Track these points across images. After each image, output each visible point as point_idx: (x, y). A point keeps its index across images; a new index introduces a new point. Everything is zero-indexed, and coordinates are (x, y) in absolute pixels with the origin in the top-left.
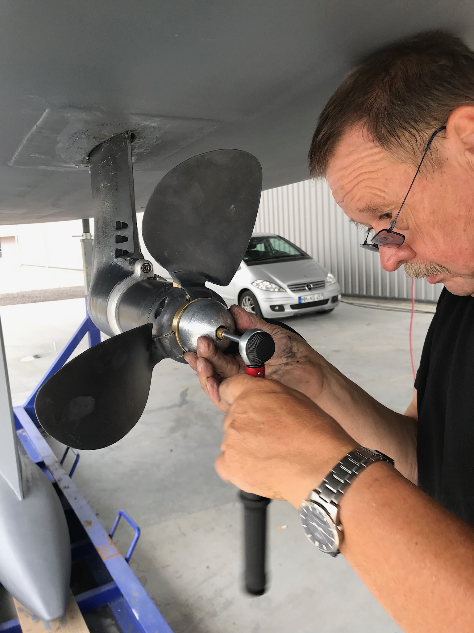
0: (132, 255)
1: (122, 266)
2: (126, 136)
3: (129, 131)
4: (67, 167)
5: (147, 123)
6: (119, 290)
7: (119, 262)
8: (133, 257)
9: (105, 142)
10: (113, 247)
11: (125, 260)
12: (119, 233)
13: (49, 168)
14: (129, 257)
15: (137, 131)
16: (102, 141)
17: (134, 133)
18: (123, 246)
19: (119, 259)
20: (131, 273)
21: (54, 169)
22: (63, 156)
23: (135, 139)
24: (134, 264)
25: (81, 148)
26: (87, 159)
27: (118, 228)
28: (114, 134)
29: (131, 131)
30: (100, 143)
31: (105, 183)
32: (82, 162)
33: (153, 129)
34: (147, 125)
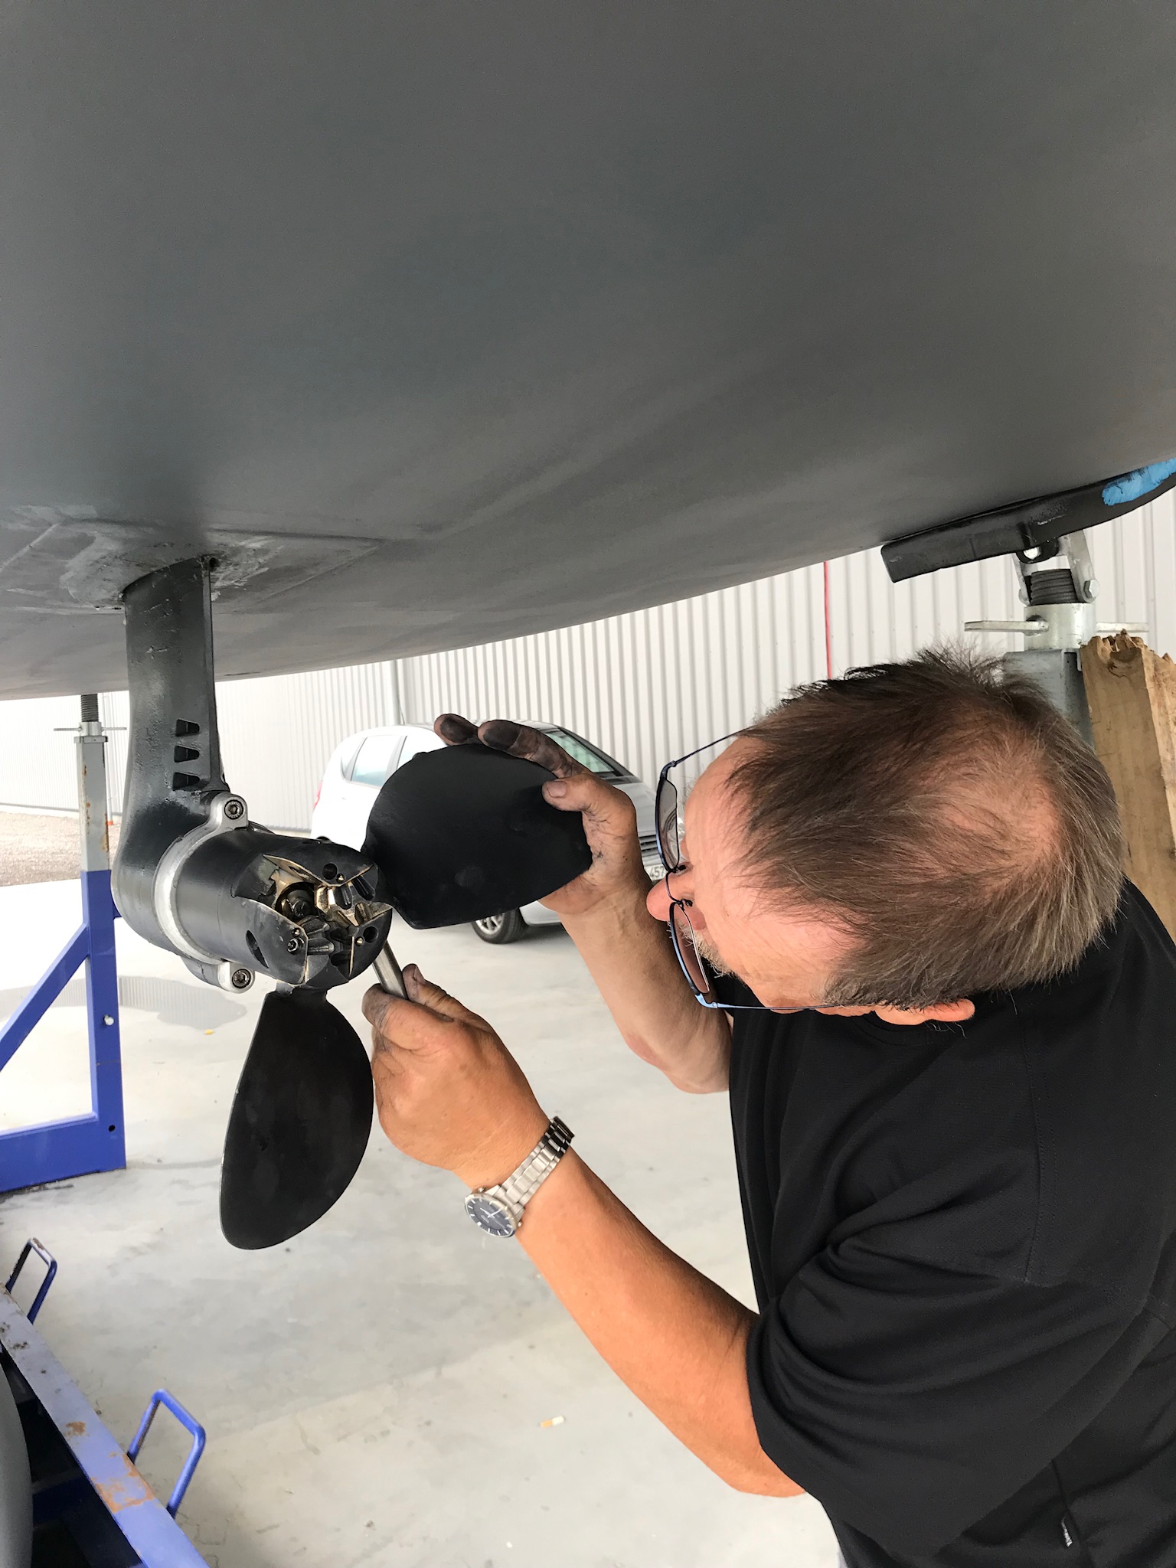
0: (206, 785)
1: (186, 806)
2: (201, 563)
3: (206, 555)
4: (76, 608)
5: (243, 543)
6: (179, 853)
7: (181, 797)
8: (209, 788)
9: (159, 571)
10: (170, 768)
11: (193, 794)
12: (183, 742)
13: (41, 610)
14: (201, 788)
15: (223, 555)
16: (154, 569)
17: (215, 557)
18: (190, 768)
19: (181, 792)
20: (202, 820)
21: (49, 611)
22: (71, 592)
23: (218, 566)
24: (209, 802)
25: (109, 580)
26: (120, 596)
27: (179, 734)
28: (176, 560)
29: (210, 555)
30: (148, 573)
31: (156, 648)
32: (110, 601)
33: (253, 552)
34: (242, 547)
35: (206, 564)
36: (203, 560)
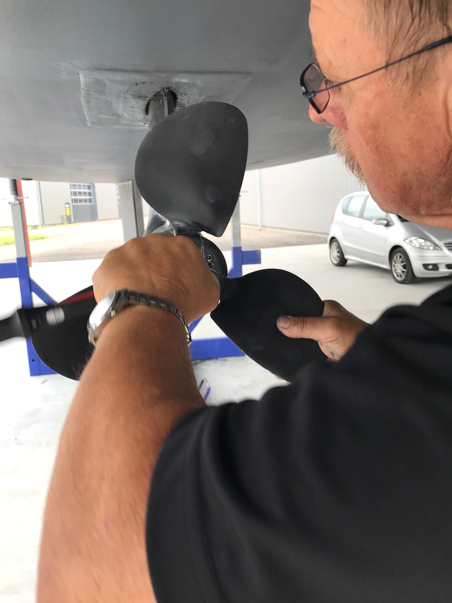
5: (177, 80)
9: (150, 100)
17: (171, 90)
23: (177, 95)
25: (134, 107)
26: (147, 117)
28: (153, 93)
29: (167, 88)
30: (147, 102)
33: (187, 85)
34: (179, 82)
35: (165, 93)
36: (164, 91)
